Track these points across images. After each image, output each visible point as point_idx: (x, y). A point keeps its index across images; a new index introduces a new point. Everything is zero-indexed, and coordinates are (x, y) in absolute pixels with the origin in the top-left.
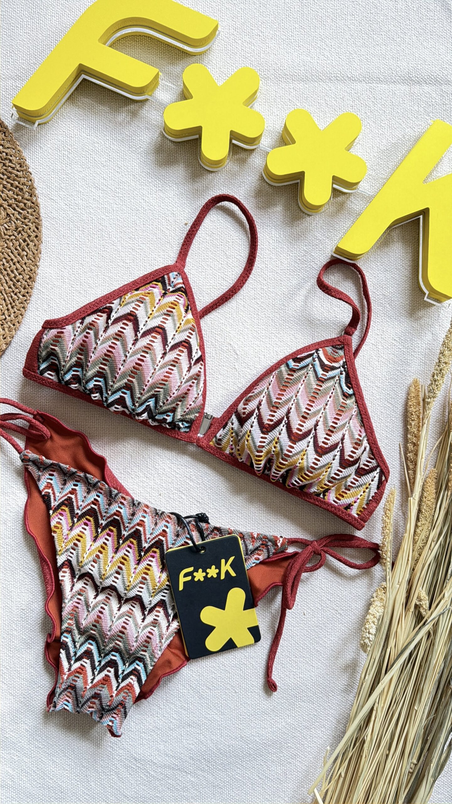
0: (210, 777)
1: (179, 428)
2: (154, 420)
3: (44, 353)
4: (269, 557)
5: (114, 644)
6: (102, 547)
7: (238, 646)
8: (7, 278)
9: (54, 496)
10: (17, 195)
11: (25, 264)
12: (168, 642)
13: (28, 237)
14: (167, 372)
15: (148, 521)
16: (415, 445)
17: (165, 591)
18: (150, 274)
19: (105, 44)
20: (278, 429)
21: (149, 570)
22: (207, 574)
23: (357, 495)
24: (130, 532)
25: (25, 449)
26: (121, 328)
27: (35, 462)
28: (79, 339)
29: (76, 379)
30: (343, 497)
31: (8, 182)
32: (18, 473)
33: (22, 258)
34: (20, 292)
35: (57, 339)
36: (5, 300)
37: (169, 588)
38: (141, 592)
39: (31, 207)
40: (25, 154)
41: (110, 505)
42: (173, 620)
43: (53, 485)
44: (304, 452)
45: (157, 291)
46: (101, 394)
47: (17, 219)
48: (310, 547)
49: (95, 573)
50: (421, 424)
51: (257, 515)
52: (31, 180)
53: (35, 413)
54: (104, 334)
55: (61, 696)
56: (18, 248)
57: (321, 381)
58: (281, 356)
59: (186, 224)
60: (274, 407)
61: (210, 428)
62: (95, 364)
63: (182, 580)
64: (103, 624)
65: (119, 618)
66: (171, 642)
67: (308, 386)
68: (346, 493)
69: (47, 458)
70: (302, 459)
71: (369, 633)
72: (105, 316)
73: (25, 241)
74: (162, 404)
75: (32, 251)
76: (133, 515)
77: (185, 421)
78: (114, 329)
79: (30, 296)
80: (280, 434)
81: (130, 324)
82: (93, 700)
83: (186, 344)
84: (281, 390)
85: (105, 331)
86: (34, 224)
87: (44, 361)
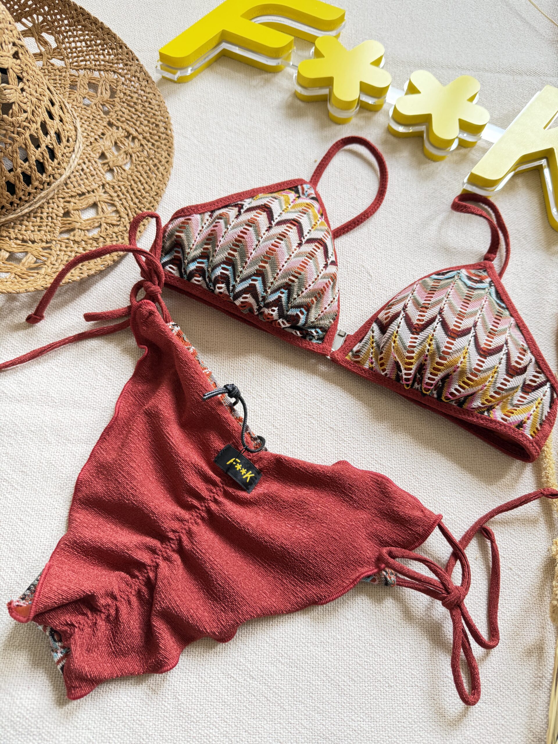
1: (312, 336)
2: (285, 318)
3: (168, 243)
8: (133, 196)
10: (153, 130)
11: (153, 184)
13: (159, 163)
14: (303, 262)
18: (284, 183)
20: (431, 327)
23: (529, 411)
26: (255, 216)
30: (513, 413)
31: (145, 120)
33: (151, 180)
35: (184, 226)
36: (128, 215)
39: (165, 139)
44: (465, 350)
45: (291, 195)
46: (228, 284)
47: (150, 149)
51: (403, 447)
52: (167, 118)
54: (234, 221)
56: (148, 171)
57: (471, 289)
60: (424, 308)
61: (344, 343)
67: (458, 291)
68: (515, 410)
70: (464, 358)
73: (155, 165)
74: (295, 297)
75: (162, 174)
78: (246, 217)
80: (434, 331)
81: (264, 213)
83: (322, 244)
84: (429, 294)
85: (236, 218)
86: (167, 152)
87: (166, 254)
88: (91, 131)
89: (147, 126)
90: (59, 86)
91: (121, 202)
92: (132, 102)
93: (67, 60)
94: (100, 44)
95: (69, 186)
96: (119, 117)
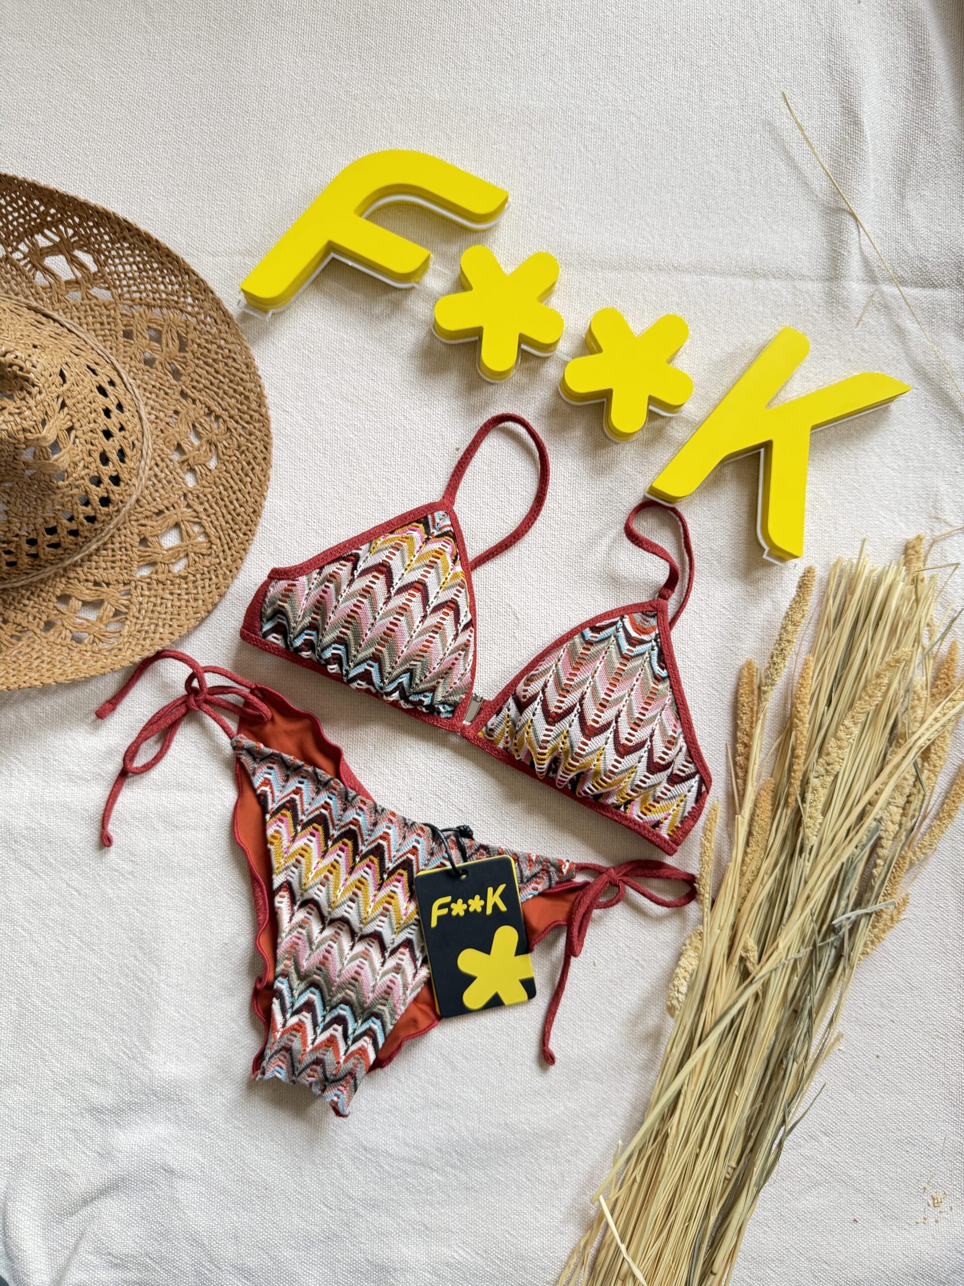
0: (462, 1176)
1: (439, 712)
2: (407, 701)
3: (269, 611)
4: (550, 887)
5: (343, 994)
6: (333, 866)
7: (506, 1001)
8: (224, 511)
9: (273, 797)
10: (242, 404)
11: (249, 493)
12: (415, 994)
13: (253, 459)
14: (427, 641)
15: (394, 833)
16: (747, 746)
17: (413, 927)
18: (410, 513)
19: (361, 215)
20: (568, 719)
21: (392, 898)
22: (469, 906)
23: (669, 809)
24: (369, 847)
25: (238, 733)
26: (371, 582)
27: (250, 751)
28: (315, 594)
29: (309, 645)
30: (650, 811)
31: (229, 387)
32: (227, 763)
33: (245, 486)
34: (240, 530)
35: (287, 594)
36: (220, 538)
37: (418, 923)
38: (381, 927)
39: (259, 421)
40: (254, 352)
41: (345, 810)
42: (421, 966)
43: (272, 782)
44: (601, 751)
45: (417, 535)
46: (341, 666)
47: (240, 435)
48: (605, 876)
49: (321, 898)
50: (754, 719)
51: (536, 830)
52: (260, 386)
53: (254, 686)
54: (347, 590)
55: (272, 1060)
56: (240, 472)
57: (626, 658)
58: (575, 623)
59: (457, 449)
60: (564, 691)
61: (479, 713)
62: (334, 628)
63: (436, 913)
64: (331, 967)
65: (352, 960)
66: (418, 995)
67: (609, 664)
68: (654, 807)
69: (266, 745)
70: (598, 760)
71: (678, 992)
72: (349, 565)
73: (249, 463)
74: (418, 682)
75: (258, 478)
76: (375, 824)
77: (447, 704)
78: (360, 584)
79: (253, 535)
80: (570, 726)
81: (382, 577)
82: (314, 1067)
83: (452, 605)
84: (574, 668)
85: (349, 585)
86: (262, 442)
87: (268, 620)
88: (160, 410)
89: (233, 397)
90: (107, 332)
91: (209, 519)
92: (209, 357)
93: (114, 290)
94: (158, 268)
95: (141, 503)
96: (195, 384)
